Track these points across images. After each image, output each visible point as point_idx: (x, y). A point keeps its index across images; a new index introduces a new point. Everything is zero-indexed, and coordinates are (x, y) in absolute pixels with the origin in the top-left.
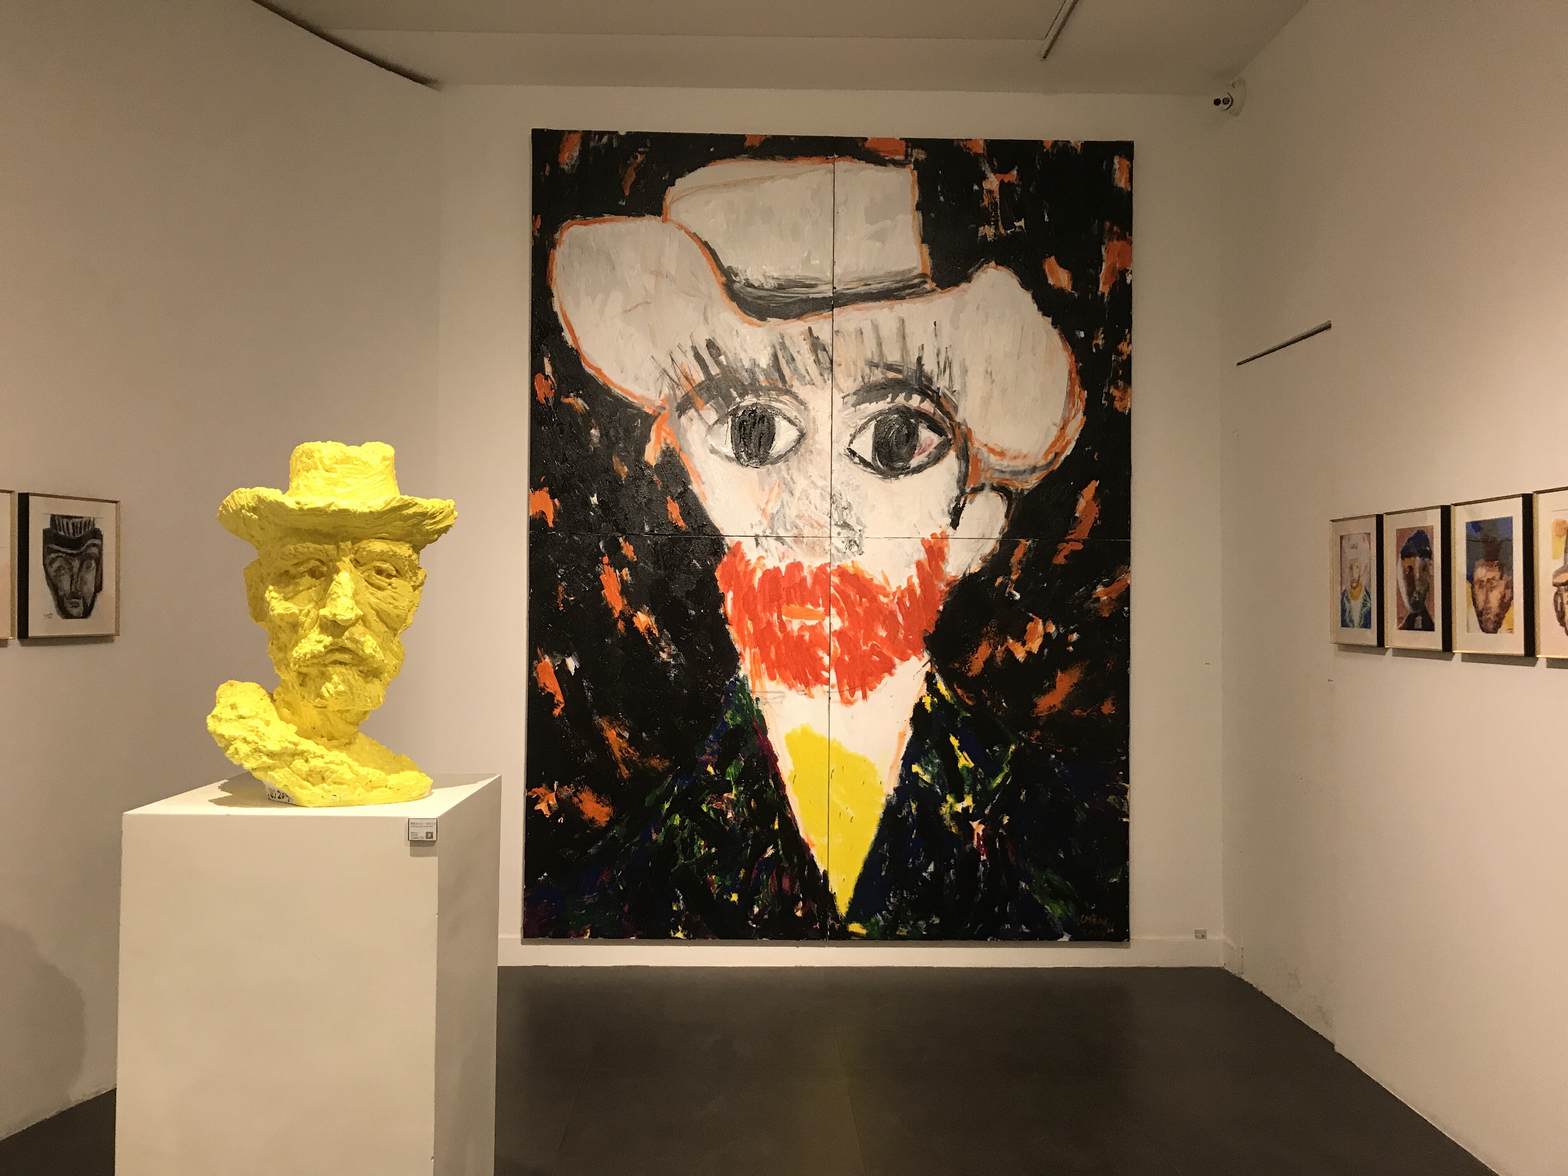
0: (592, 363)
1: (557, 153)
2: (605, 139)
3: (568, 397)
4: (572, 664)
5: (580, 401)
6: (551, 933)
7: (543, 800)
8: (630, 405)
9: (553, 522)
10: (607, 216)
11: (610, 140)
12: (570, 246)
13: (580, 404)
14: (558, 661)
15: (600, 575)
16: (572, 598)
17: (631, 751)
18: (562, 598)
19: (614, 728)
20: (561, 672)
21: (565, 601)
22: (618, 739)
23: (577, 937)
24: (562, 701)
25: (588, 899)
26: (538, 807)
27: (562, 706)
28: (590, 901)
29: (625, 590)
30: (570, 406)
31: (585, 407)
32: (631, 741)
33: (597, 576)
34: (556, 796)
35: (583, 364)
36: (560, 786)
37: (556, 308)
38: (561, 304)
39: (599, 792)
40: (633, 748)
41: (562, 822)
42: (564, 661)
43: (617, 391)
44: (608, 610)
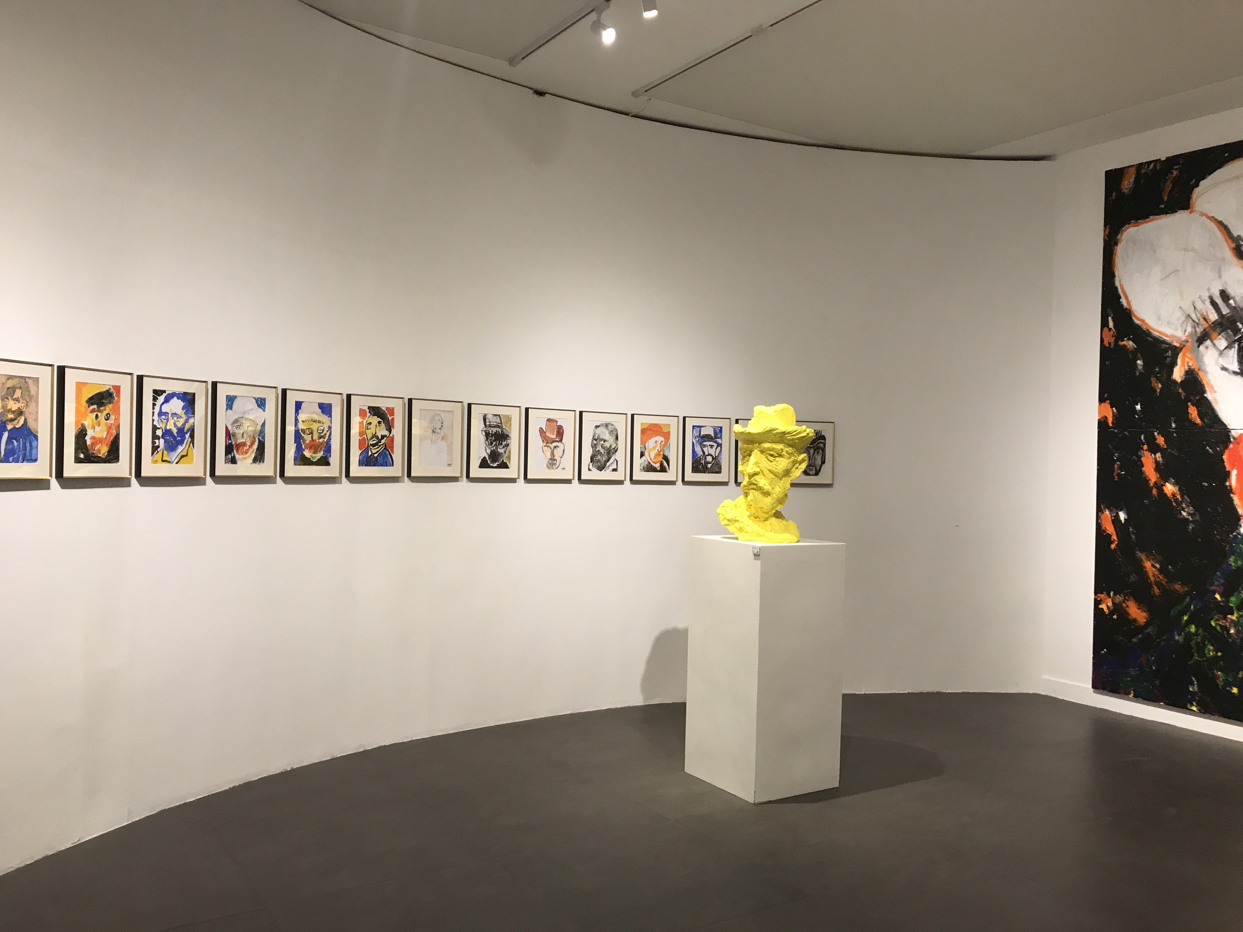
0: (1139, 317)
1: (1120, 183)
2: (1152, 166)
3: (1123, 341)
4: (1122, 516)
5: (1131, 343)
6: (1109, 689)
7: (1104, 602)
8: (1164, 342)
9: (1112, 423)
10: (1151, 217)
11: (1155, 166)
12: (1127, 241)
13: (1130, 344)
14: (1114, 513)
15: (1141, 457)
16: (1123, 473)
17: (1161, 578)
18: (1117, 473)
19: (1149, 561)
20: (1116, 521)
21: (1118, 475)
22: (1152, 568)
23: (1125, 694)
24: (1116, 539)
25: (1132, 671)
26: (1101, 606)
27: (1116, 543)
28: (1134, 673)
29: (1158, 468)
30: (1125, 346)
31: (1133, 346)
32: (1161, 571)
33: (1139, 457)
34: (1112, 601)
35: (1133, 318)
36: (1115, 594)
37: (1117, 284)
38: (1120, 282)
39: (1141, 602)
40: (1162, 575)
41: (1116, 618)
42: (1117, 514)
43: (1156, 334)
44: (1146, 481)
